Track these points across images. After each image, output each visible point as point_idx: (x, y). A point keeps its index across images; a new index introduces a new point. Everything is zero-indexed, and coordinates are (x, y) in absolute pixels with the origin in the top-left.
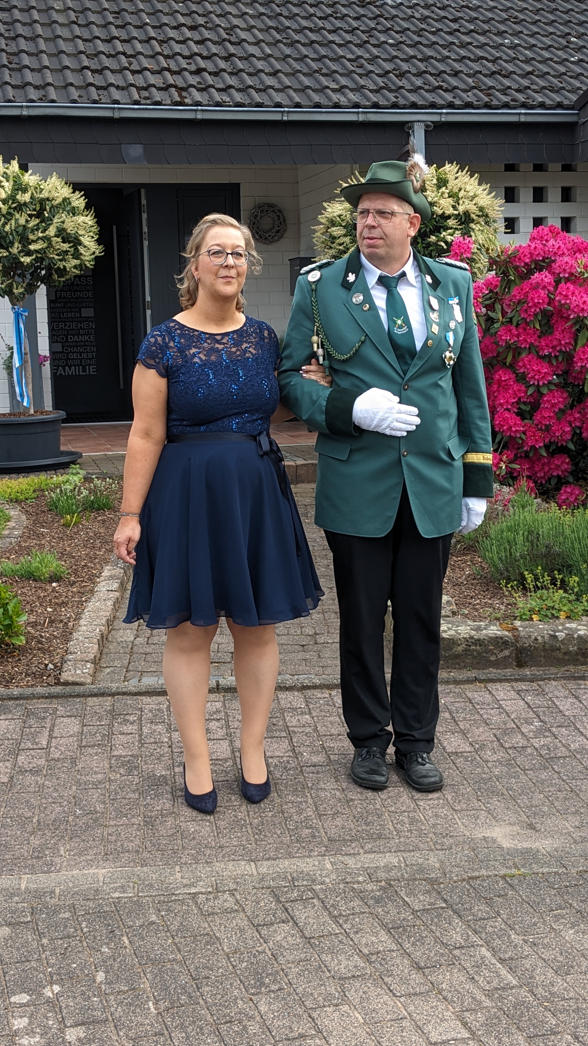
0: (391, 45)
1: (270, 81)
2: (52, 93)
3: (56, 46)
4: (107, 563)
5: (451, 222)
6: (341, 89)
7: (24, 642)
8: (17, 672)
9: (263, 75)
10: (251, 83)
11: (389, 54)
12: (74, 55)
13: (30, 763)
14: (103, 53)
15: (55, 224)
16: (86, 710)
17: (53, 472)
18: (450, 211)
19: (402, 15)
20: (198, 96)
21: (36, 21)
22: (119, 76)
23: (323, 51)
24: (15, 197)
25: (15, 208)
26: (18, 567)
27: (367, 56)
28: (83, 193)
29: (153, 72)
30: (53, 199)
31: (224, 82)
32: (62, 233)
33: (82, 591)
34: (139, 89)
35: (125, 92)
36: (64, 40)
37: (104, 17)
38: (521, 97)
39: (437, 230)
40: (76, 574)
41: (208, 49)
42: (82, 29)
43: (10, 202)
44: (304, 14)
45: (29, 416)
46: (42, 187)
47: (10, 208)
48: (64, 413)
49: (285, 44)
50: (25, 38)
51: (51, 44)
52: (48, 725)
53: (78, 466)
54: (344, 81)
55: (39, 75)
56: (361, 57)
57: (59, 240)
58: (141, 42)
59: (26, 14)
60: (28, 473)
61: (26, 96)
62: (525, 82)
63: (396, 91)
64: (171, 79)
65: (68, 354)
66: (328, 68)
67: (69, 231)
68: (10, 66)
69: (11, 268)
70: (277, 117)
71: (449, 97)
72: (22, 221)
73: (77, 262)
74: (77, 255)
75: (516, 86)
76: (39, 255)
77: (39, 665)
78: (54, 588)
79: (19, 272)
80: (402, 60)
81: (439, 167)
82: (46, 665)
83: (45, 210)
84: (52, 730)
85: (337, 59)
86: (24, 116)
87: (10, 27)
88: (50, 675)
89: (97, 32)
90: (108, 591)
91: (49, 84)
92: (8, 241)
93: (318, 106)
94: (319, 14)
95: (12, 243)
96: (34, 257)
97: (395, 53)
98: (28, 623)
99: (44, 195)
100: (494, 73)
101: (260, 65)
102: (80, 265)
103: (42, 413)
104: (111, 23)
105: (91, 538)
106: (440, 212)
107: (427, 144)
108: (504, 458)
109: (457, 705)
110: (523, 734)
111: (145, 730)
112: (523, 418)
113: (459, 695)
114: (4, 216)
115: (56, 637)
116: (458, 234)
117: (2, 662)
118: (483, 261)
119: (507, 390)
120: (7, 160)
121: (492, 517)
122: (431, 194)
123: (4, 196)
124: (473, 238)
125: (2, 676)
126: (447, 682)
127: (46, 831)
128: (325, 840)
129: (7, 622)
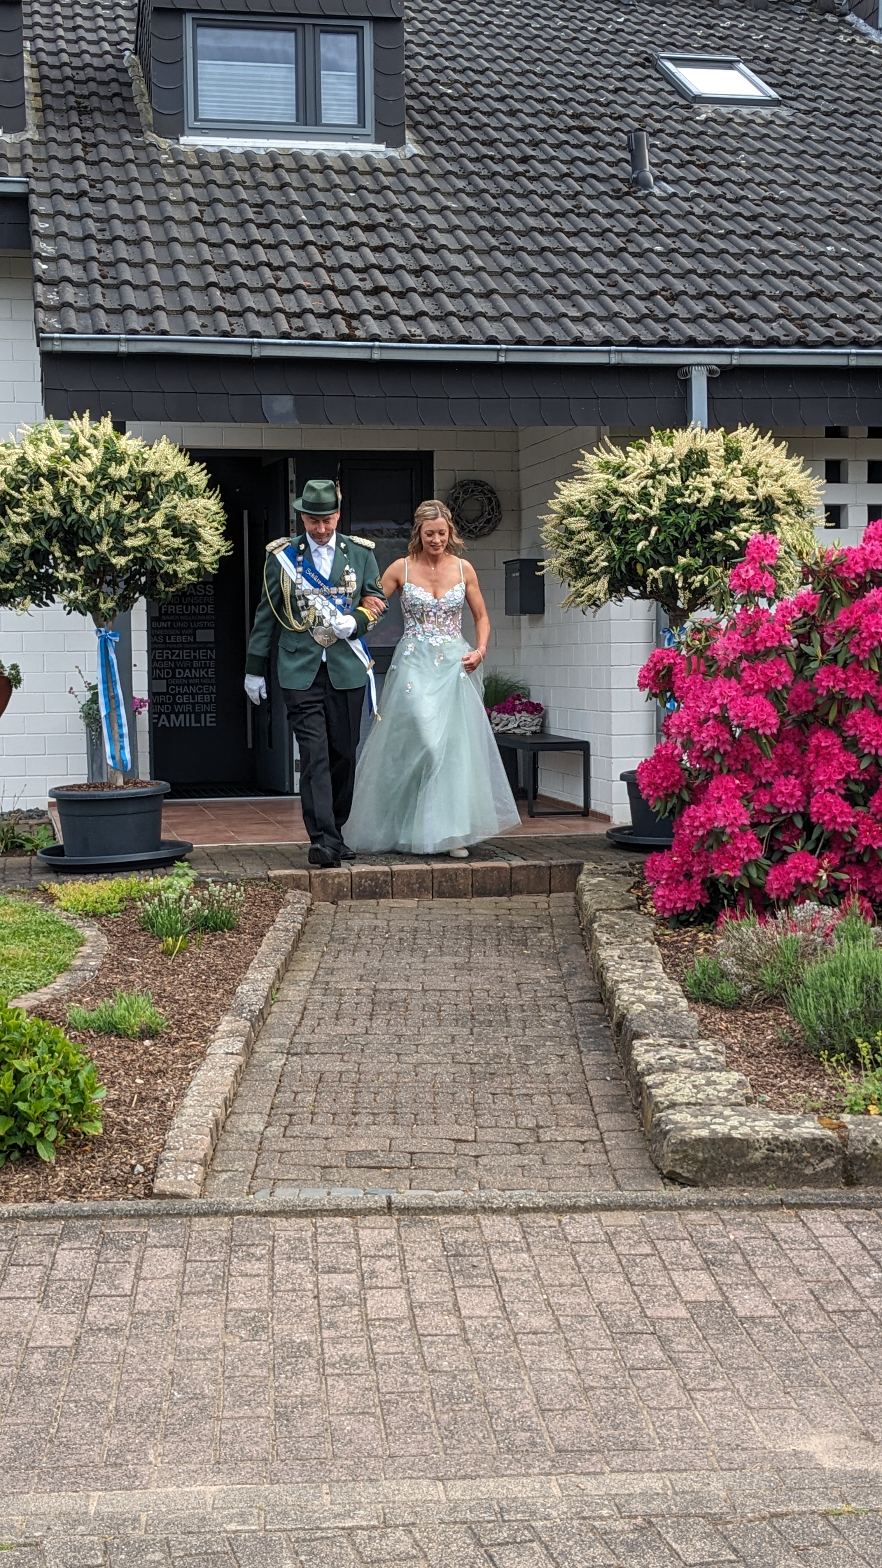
0: (659, 254)
1: (480, 305)
2: (163, 321)
3: (171, 254)
4: (225, 1011)
5: (746, 512)
6: (584, 319)
7: (101, 1131)
8: (89, 1176)
9: (470, 297)
10: (453, 309)
11: (656, 267)
12: (195, 265)
13: (105, 1317)
14: (239, 264)
15: (163, 511)
16: (190, 1237)
17: (150, 872)
18: (744, 496)
19: (675, 211)
20: (374, 327)
21: (141, 218)
22: (261, 297)
23: (558, 263)
24: (105, 470)
25: (105, 487)
26: (94, 1015)
27: (623, 269)
28: (204, 465)
29: (310, 292)
30: (161, 474)
31: (413, 306)
32: (171, 522)
33: (188, 1053)
34: (289, 316)
35: (269, 320)
36: (183, 244)
37: (240, 212)
38: (850, 330)
39: (725, 522)
40: (179, 1027)
41: (391, 259)
42: (209, 229)
43: (99, 477)
44: (531, 209)
45: (116, 788)
46: (145, 456)
47: (98, 486)
48: (168, 785)
49: (504, 253)
50: (126, 241)
51: (163, 250)
52: (134, 1260)
53: (186, 864)
54: (589, 306)
55: (145, 294)
56: (614, 271)
57: (169, 532)
58: (293, 248)
59: (128, 207)
60: (112, 873)
61: (126, 325)
62: (857, 309)
63: (665, 320)
64: (335, 302)
65: (174, 695)
66: (565, 287)
67: (182, 520)
68: (103, 281)
69: (97, 573)
70: (491, 358)
71: (743, 330)
72: (115, 506)
73: (194, 565)
74: (194, 555)
75: (844, 315)
76: (139, 555)
77: (123, 1167)
78: (147, 1048)
79: (108, 578)
80: (675, 276)
81: (728, 432)
82: (133, 1167)
83: (149, 489)
84: (139, 1267)
85: (579, 274)
86: (122, 353)
87: (105, 226)
88: (137, 1182)
89: (230, 233)
90: (227, 1053)
91: (158, 308)
92: (94, 534)
93: (550, 341)
94: (554, 209)
95: (100, 537)
96: (131, 557)
97: (664, 266)
98: (108, 1102)
99: (149, 467)
100: (811, 295)
101: (466, 282)
102: (198, 569)
103: (135, 784)
104: (250, 221)
105: (202, 972)
106: (729, 497)
107: (710, 398)
108: (825, 863)
109: (754, 1243)
110: (855, 1290)
111: (279, 1270)
112: (854, 804)
113: (757, 1227)
114: (89, 497)
115: (148, 1124)
116: (756, 529)
117: (67, 1161)
118: (793, 569)
119: (829, 762)
120: (96, 418)
121: (806, 953)
122: (716, 471)
123: (90, 468)
124: (779, 535)
125: (67, 1182)
126: (738, 1206)
127: (128, 1425)
128: (551, 1450)
129: (77, 1100)
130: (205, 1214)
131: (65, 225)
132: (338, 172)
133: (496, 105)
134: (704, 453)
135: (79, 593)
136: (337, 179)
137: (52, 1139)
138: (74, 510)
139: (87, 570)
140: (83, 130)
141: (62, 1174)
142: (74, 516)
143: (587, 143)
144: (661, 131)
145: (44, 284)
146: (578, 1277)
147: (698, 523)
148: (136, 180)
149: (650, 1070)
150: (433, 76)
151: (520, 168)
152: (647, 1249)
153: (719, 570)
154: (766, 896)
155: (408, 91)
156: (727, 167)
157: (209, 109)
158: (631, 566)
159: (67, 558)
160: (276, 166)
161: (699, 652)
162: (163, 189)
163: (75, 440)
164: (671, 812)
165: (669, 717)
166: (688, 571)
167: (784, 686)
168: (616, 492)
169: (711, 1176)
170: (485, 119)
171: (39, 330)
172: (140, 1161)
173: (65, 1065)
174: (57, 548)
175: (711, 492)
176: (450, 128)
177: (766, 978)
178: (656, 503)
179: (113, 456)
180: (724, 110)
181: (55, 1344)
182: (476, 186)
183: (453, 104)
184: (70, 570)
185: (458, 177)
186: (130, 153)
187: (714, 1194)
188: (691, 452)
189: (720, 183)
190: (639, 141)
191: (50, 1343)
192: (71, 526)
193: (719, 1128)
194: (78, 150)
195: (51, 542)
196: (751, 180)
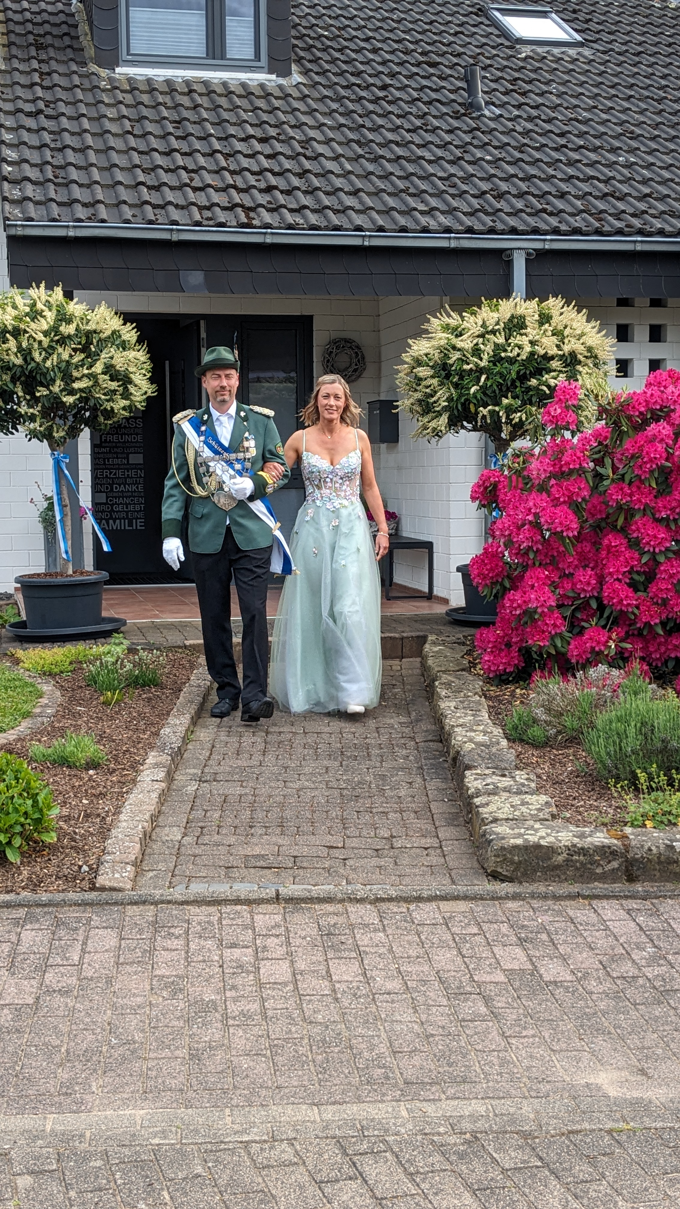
0: (488, 162)
1: (349, 201)
2: (103, 212)
3: (108, 160)
4: (152, 748)
5: (555, 364)
6: (430, 212)
7: (56, 839)
8: (46, 874)
9: (342, 194)
10: (328, 204)
11: (486, 172)
12: (128, 168)
13: (59, 981)
14: (162, 168)
15: (102, 360)
16: (124, 920)
17: (93, 641)
18: (553, 351)
19: (501, 129)
20: (267, 217)
21: (86, 131)
22: (178, 193)
23: (411, 168)
24: (58, 328)
25: (58, 341)
26: (50, 751)
27: (461, 174)
28: (134, 325)
29: (217, 190)
30: (101, 331)
31: (297, 201)
32: (109, 369)
33: (122, 780)
34: (201, 208)
35: (185, 212)
36: (118, 152)
37: (163, 127)
38: (637, 223)
39: (538, 372)
40: (116, 760)
41: (280, 165)
42: (138, 140)
43: (53, 334)
44: (390, 126)
45: (67, 576)
46: (88, 317)
47: (52, 341)
48: (107, 574)
49: (368, 160)
50: (73, 149)
51: (103, 156)
52: (81, 938)
53: (121, 635)
54: (434, 202)
55: (89, 191)
56: (454, 175)
57: (107, 377)
58: (204, 155)
59: (75, 123)
60: (64, 642)
61: (73, 214)
62: (642, 206)
63: (493, 214)
64: (237, 198)
65: (112, 505)
66: (416, 187)
67: (118, 368)
68: (56, 180)
69: (51, 409)
70: (357, 242)
71: (554, 221)
72: (65, 356)
73: (127, 403)
74: (126, 395)
75: (631, 210)
76: (84, 395)
77: (72, 867)
78: (91, 776)
79: (60, 413)
80: (501, 179)
81: (541, 301)
82: (80, 867)
83: (92, 343)
84: (85, 943)
85: (427, 177)
86: (71, 237)
87: (57, 137)
88: (84, 879)
89: (155, 143)
90: (153, 781)
91: (99, 202)
92: (49, 378)
93: (404, 230)
94: (407, 126)
95: (54, 381)
96: (78, 396)
97: (492, 172)
98: (61, 817)
99: (91, 326)
100: (606, 195)
101: (339, 182)
102: (130, 406)
103: (82, 573)
104: (170, 134)
105: (134, 718)
106: (542, 352)
107: (528, 275)
108: (614, 636)
109: (557, 925)
110: (634, 961)
111: (192, 946)
112: (636, 590)
113: (559, 913)
114: (45, 350)
115: (92, 834)
116: (562, 377)
117: (29, 862)
118: (591, 409)
119: (617, 557)
120: (50, 287)
121: (599, 704)
122: (532, 331)
123: (45, 327)
124: (580, 382)
125: (30, 879)
126: (545, 897)
127: (76, 1063)
128: (401, 1082)
129: (36, 816)
130: (136, 903)
131: (26, 136)
132: (239, 96)
133: (363, 44)
134: (523, 317)
135: (37, 425)
136: (238, 101)
137: (17, 845)
138: (33, 359)
139: (43, 406)
140: (40, 62)
141: (25, 872)
142: (33, 364)
143: (433, 75)
144: (491, 66)
145: (9, 182)
146: (421, 951)
147: (518, 372)
148: (81, 101)
149: (478, 794)
150: (314, 21)
151: (381, 94)
152: (475, 930)
153: (534, 409)
154: (568, 661)
155: (293, 33)
156: (542, 94)
157: (138, 47)
158: (465, 405)
159: (28, 397)
160: (191, 91)
161: (518, 473)
162: (103, 109)
163: (34, 305)
164: (496, 596)
165: (495, 523)
166: (510, 410)
167: (584, 499)
168: (454, 348)
169: (525, 874)
170: (353, 55)
171: (6, 219)
172: (85, 863)
173: (28, 789)
174: (20, 389)
175: (528, 348)
176: (327, 62)
177: (568, 724)
178: (485, 357)
179: (63, 318)
180: (540, 50)
181: (20, 1002)
182: (346, 107)
183: (329, 43)
184: (30, 406)
185: (332, 100)
186: (76, 80)
187: (527, 888)
188: (512, 317)
189: (536, 107)
190: (473, 73)
191: (16, 1002)
192: (31, 372)
193: (531, 838)
194: (36, 78)
195: (15, 384)
196: (560, 105)
